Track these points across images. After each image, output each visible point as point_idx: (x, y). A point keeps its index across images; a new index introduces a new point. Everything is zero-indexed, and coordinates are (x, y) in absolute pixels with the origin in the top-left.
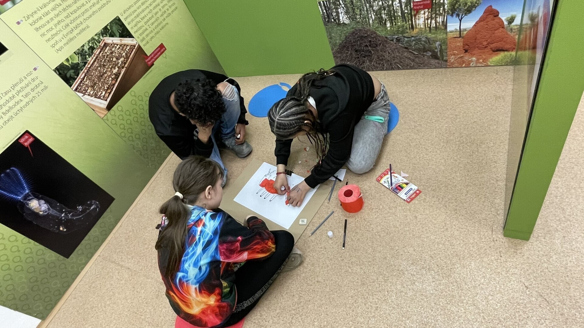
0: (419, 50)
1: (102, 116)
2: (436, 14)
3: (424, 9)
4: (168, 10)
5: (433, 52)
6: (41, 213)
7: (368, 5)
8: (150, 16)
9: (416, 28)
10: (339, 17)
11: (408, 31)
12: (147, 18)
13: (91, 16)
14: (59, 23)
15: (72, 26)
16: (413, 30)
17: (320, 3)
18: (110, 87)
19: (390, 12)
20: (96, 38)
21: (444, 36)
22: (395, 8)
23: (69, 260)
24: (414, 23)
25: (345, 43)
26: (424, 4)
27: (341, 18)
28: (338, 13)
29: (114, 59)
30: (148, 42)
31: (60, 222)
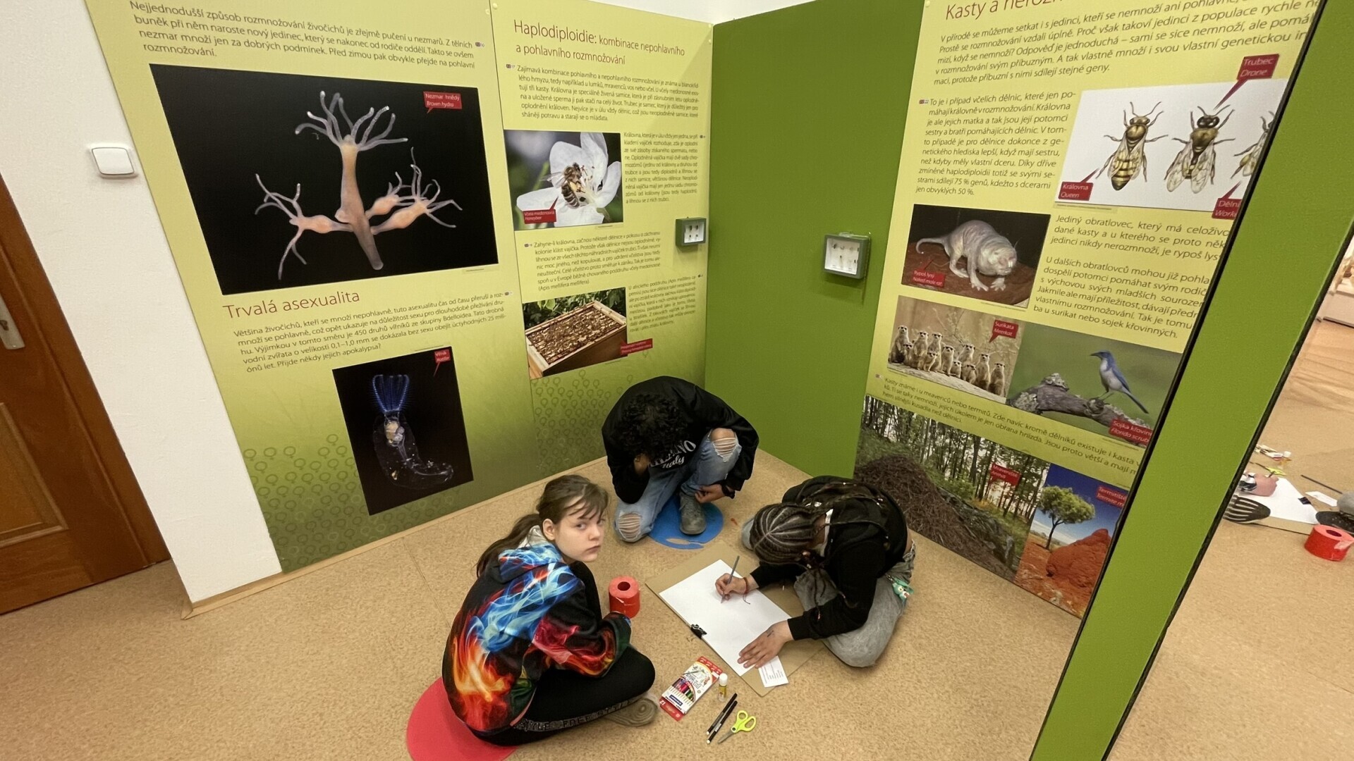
0: (979, 532)
1: (533, 377)
2: (1021, 498)
3: (1005, 480)
4: (683, 308)
5: (999, 546)
6: (390, 442)
7: (929, 434)
8: (659, 304)
9: (986, 499)
10: (885, 427)
11: (973, 497)
12: (655, 305)
13: (598, 274)
14: (563, 264)
15: (572, 273)
16: (980, 500)
17: (867, 398)
18: (563, 353)
19: (957, 458)
20: (588, 297)
21: (1023, 533)
22: (965, 458)
23: (370, 518)
24: (985, 492)
25: (879, 464)
26: (1006, 474)
27: (887, 430)
28: (885, 422)
29: (590, 327)
30: (637, 330)
31: (399, 467)
